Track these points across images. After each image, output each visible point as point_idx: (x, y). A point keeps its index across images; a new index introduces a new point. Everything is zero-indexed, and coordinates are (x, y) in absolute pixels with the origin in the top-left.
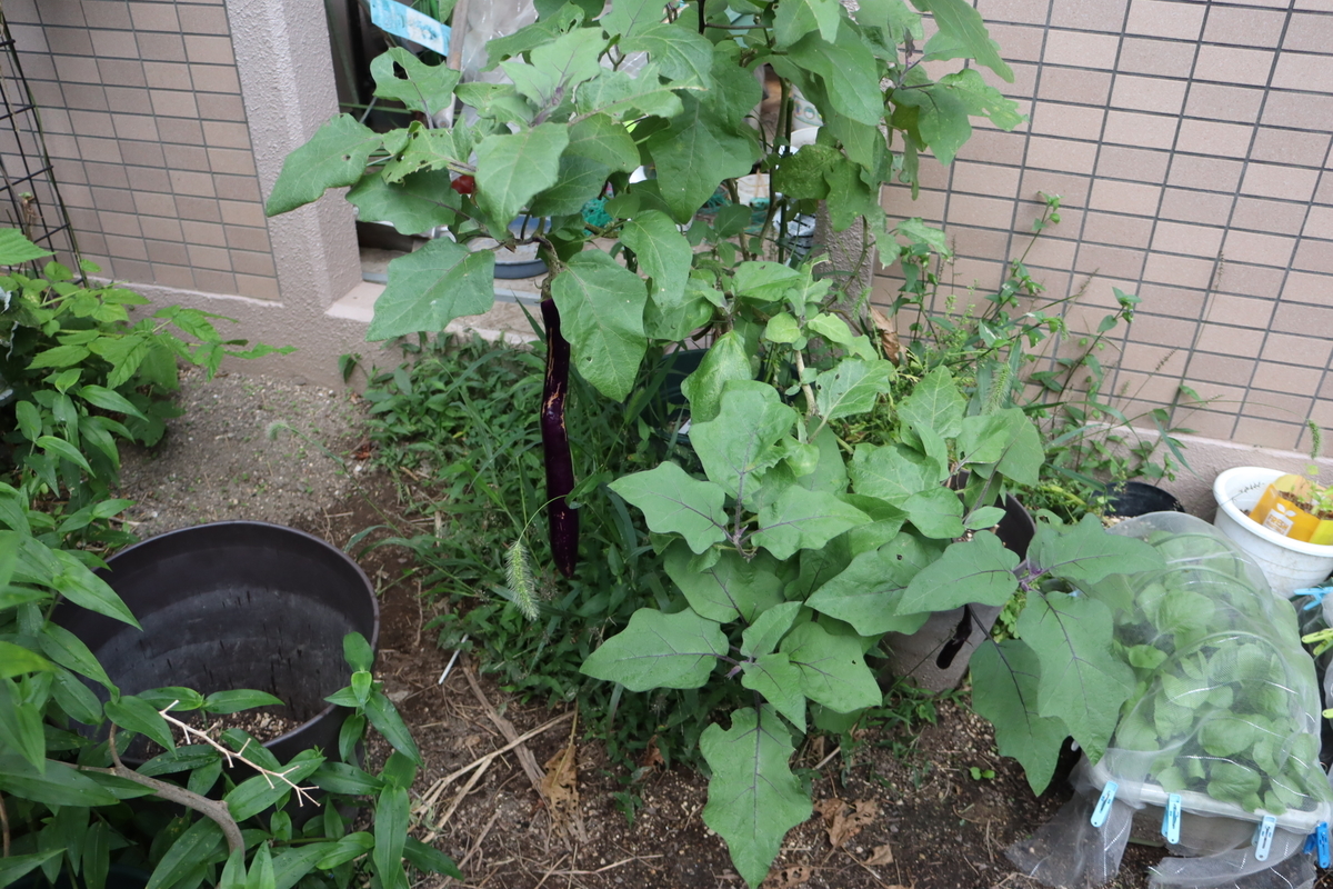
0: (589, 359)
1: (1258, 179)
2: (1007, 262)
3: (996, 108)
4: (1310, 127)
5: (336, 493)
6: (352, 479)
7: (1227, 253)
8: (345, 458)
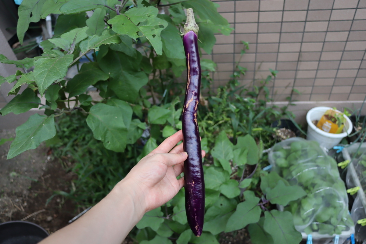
0: (108, 142)
1: (309, 27)
2: (234, 63)
3: (223, 28)
4: (324, 8)
5: (44, 169)
6: (48, 162)
7: (303, 50)
8: (44, 155)
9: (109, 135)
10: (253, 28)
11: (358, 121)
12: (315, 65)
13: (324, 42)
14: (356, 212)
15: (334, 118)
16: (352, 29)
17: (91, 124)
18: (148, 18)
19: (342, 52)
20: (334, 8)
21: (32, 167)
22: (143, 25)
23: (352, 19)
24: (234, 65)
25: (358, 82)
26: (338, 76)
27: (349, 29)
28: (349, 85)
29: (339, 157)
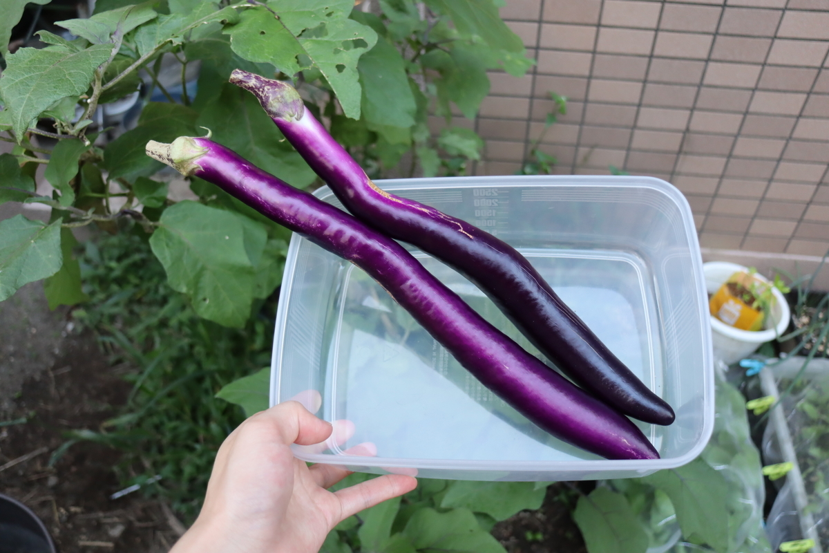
2: (527, 141)
3: (508, 57)
4: (756, 34)
5: (57, 351)
6: (69, 337)
7: (693, 127)
8: (60, 320)
9: (207, 280)
10: (581, 64)
11: (803, 304)
12: (717, 164)
13: (746, 113)
14: (780, 522)
15: (748, 293)
16: (816, 89)
17: (161, 251)
18: (326, 18)
19: (784, 142)
20: (779, 34)
21: (29, 345)
22: (314, 38)
23: (818, 64)
24: (526, 148)
25: (815, 213)
26: (768, 195)
27: (808, 89)
28: (791, 219)
29: (751, 385)
